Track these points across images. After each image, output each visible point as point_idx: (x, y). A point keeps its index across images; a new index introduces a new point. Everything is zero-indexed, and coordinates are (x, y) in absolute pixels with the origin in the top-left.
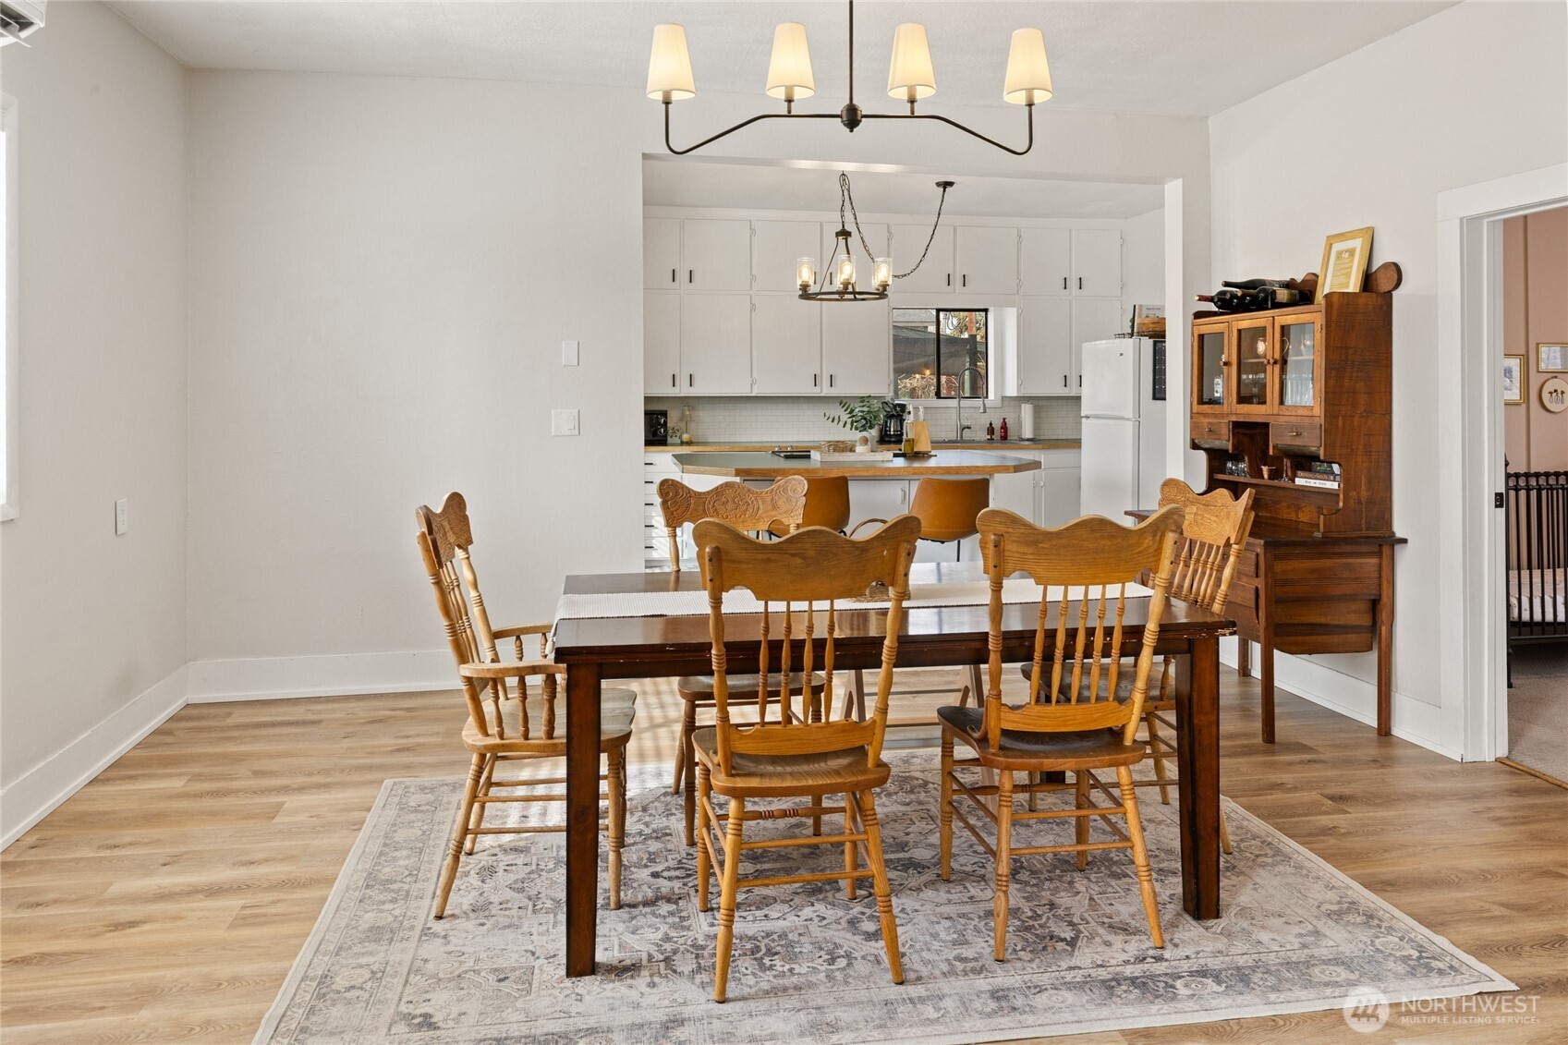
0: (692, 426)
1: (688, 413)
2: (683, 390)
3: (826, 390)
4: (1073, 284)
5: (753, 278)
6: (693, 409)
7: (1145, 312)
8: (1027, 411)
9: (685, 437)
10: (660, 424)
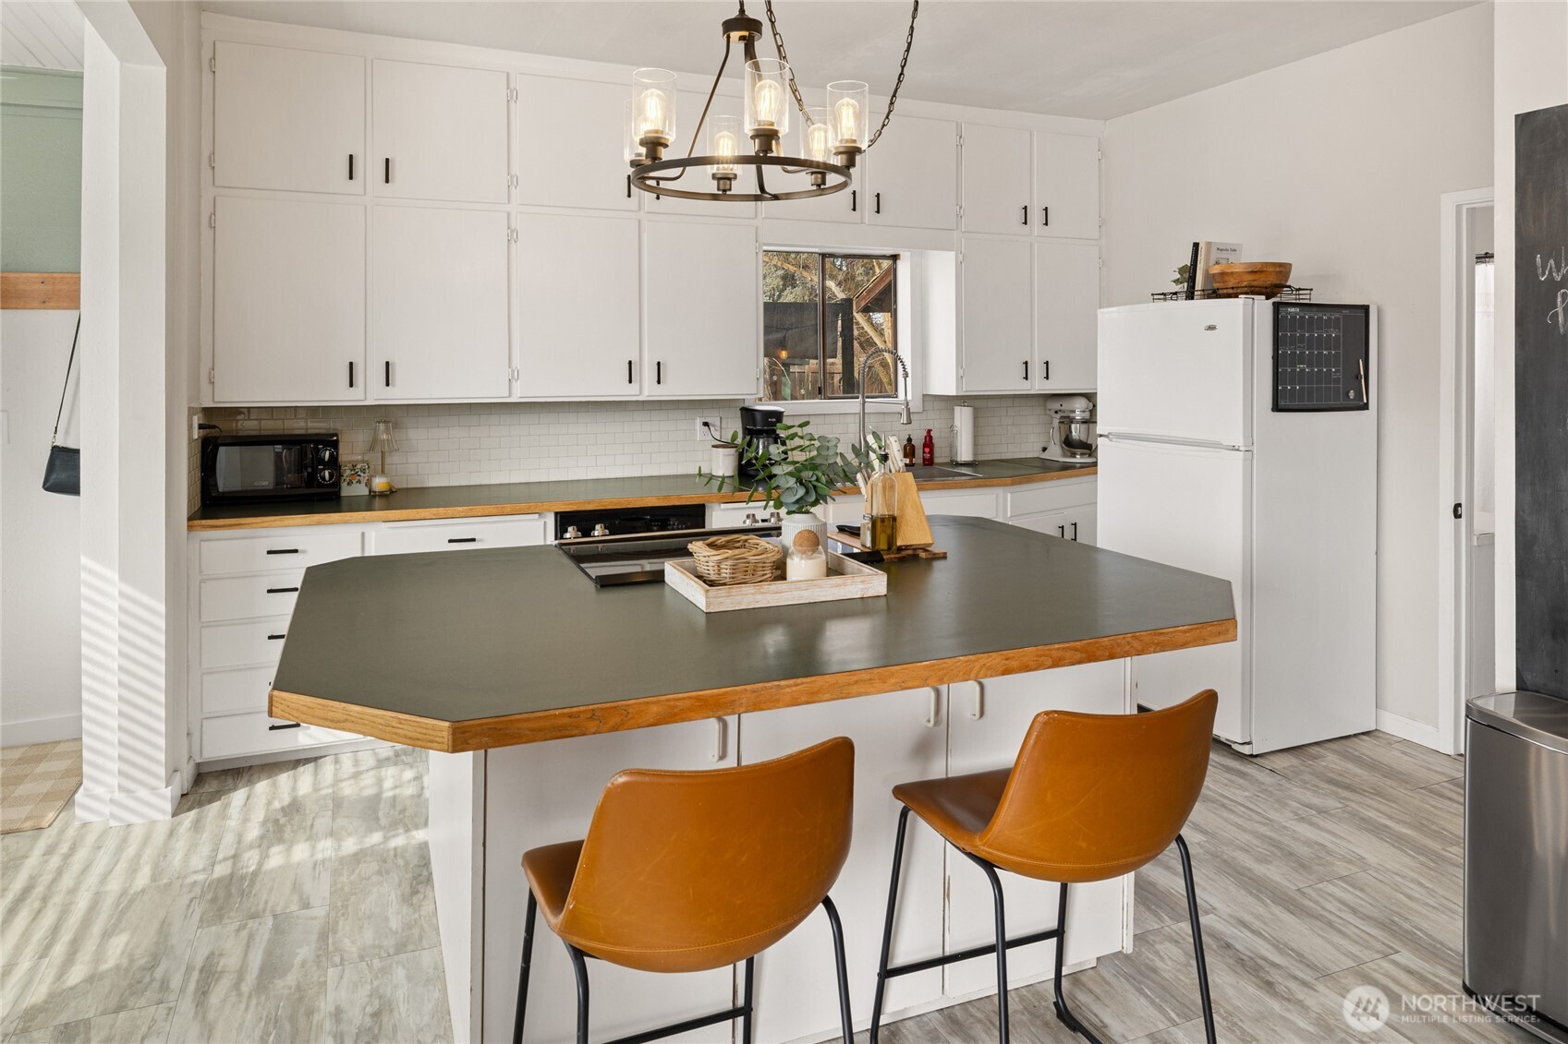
0: (394, 460)
1: (385, 437)
2: (371, 392)
3: (647, 389)
4: (1036, 216)
5: (513, 181)
6: (396, 426)
7: (1215, 255)
8: (963, 417)
9: (379, 483)
10: (322, 461)
